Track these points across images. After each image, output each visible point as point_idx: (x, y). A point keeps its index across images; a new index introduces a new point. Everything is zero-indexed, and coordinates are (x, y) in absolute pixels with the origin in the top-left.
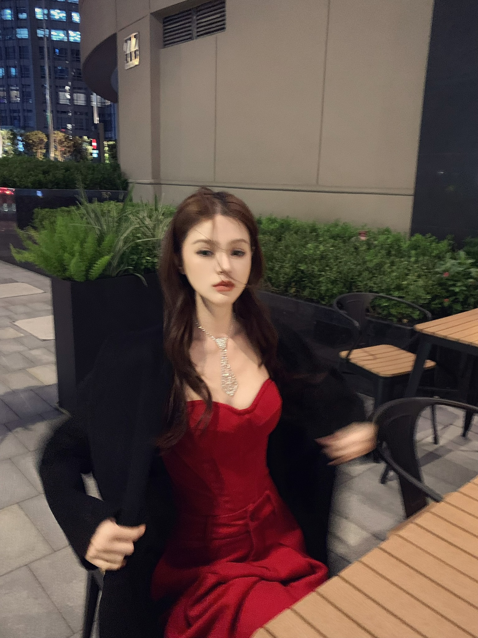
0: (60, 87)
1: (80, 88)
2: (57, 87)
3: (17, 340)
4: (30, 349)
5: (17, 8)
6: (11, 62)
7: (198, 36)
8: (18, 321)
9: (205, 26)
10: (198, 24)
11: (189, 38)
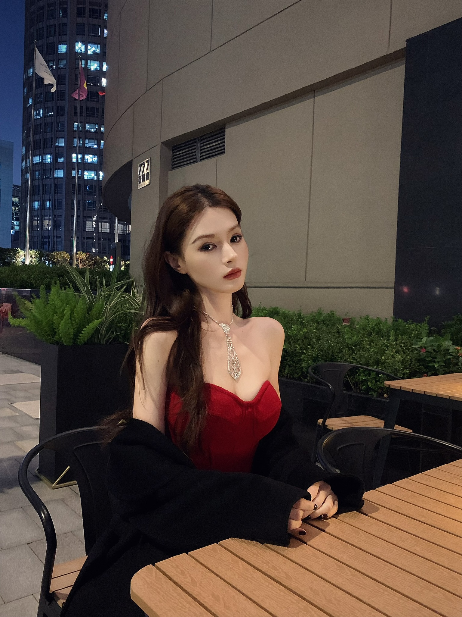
0: (88, 217)
1: (104, 218)
2: (85, 217)
3: (11, 418)
4: (22, 426)
5: (56, 153)
6: (46, 197)
7: (201, 160)
8: (16, 403)
9: (207, 151)
10: (201, 150)
11: (194, 162)
